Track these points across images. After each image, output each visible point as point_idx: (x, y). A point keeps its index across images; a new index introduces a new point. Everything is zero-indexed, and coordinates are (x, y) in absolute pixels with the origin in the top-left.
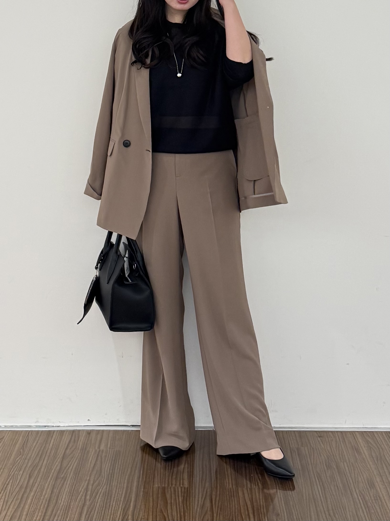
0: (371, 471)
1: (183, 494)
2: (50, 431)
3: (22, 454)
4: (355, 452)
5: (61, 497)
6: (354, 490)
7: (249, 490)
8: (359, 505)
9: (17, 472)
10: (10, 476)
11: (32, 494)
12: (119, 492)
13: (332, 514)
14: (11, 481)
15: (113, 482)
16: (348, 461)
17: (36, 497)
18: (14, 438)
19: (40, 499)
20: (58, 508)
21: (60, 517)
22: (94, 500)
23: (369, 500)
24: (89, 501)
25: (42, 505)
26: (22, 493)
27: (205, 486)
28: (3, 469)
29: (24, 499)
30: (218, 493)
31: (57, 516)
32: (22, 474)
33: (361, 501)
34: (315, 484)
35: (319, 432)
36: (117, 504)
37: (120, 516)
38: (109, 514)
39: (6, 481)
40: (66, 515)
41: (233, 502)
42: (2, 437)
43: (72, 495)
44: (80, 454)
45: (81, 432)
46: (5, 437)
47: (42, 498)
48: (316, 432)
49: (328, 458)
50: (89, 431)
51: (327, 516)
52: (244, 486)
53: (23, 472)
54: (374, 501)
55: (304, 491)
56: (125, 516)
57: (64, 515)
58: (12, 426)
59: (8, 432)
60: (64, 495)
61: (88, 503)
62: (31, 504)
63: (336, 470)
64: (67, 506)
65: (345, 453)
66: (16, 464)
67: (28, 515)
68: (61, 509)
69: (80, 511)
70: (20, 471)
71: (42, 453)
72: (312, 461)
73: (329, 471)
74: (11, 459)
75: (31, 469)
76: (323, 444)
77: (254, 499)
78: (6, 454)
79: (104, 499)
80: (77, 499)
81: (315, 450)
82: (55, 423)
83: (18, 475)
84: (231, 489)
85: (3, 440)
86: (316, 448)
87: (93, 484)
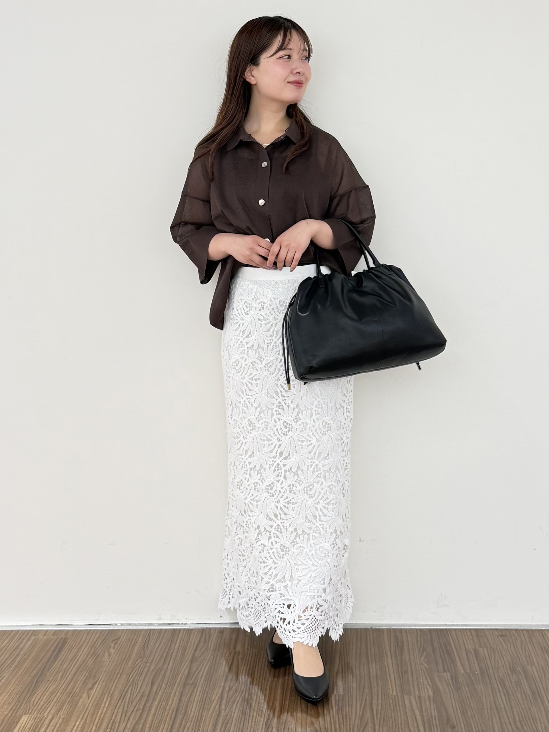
1: (337, 703)
2: (175, 630)
3: (142, 656)
5: (191, 706)
6: (545, 697)
7: (417, 698)
9: (138, 677)
10: (129, 681)
11: (156, 703)
12: (260, 701)
13: (520, 727)
14: (130, 688)
15: (252, 689)
16: (537, 665)
17: (160, 707)
18: (133, 638)
19: (166, 709)
20: (188, 719)
22: (231, 710)
24: (225, 712)
25: (169, 716)
26: (144, 702)
27: (363, 693)
28: (121, 674)
29: (147, 709)
30: (380, 702)
31: (187, 727)
32: (144, 680)
34: (497, 691)
35: (500, 630)
36: (259, 715)
37: (262, 728)
38: (250, 726)
39: (125, 689)
40: (197, 728)
41: (399, 712)
42: (117, 637)
43: (204, 705)
44: (212, 656)
45: (212, 631)
46: (121, 638)
47: (168, 707)
48: (497, 630)
49: (512, 661)
50: (222, 630)
51: (514, 728)
52: (411, 693)
53: (145, 677)
55: (484, 698)
56: (267, 728)
58: (130, 625)
59: (125, 631)
60: (194, 705)
61: (223, 714)
62: (155, 715)
63: (523, 675)
64: (198, 716)
65: (533, 655)
66: (137, 668)
67: (153, 727)
68: (192, 721)
69: (215, 723)
70: (140, 676)
71: (166, 656)
72: (493, 664)
73: (514, 676)
74: (130, 662)
75: (153, 674)
76: (505, 643)
77: (423, 709)
78: (124, 657)
79: (242, 709)
80: (210, 708)
81: (496, 651)
82: (181, 621)
83: (138, 681)
84: (395, 696)
85: (120, 641)
86: (497, 649)
87: (229, 691)
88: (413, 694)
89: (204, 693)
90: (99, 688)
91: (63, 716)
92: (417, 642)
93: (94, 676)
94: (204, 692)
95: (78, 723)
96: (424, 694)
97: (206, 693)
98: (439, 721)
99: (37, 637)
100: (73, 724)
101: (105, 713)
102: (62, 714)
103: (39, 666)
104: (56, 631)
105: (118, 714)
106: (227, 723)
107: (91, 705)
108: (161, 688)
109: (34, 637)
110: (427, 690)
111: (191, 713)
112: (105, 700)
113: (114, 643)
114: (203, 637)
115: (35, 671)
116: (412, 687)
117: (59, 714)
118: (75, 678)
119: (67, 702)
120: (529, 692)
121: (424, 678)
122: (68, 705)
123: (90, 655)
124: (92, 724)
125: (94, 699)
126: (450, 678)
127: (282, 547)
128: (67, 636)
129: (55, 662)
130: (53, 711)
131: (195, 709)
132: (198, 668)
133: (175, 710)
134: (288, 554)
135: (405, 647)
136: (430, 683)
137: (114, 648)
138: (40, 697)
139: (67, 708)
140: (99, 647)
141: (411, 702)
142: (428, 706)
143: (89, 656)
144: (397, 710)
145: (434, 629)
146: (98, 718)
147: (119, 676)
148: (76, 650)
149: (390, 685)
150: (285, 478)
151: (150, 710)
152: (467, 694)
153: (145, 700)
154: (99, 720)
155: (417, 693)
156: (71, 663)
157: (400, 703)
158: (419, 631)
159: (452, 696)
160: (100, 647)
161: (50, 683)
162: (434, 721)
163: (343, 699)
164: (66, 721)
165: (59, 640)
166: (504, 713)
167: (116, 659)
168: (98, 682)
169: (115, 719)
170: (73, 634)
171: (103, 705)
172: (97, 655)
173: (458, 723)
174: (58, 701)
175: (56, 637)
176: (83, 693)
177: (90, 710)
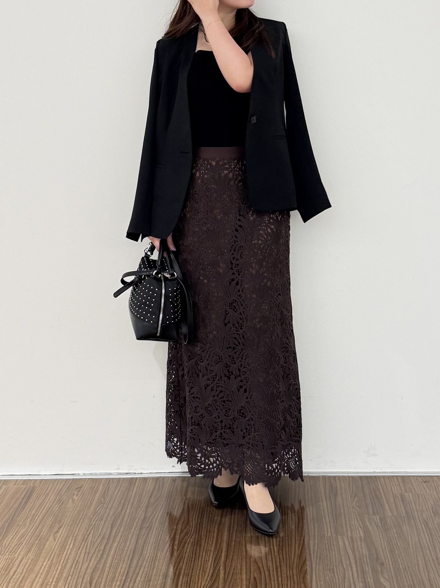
1: (278, 544)
2: (132, 479)
3: (103, 502)
5: (147, 548)
7: (349, 538)
9: (99, 521)
10: (91, 526)
11: (115, 545)
12: (209, 543)
14: (92, 531)
15: (201, 533)
17: (119, 548)
18: (94, 487)
19: (124, 550)
20: (144, 559)
21: (146, 569)
22: (183, 550)
24: (177, 552)
25: (127, 557)
26: (104, 544)
28: (83, 519)
29: (107, 550)
30: (317, 542)
31: (142, 568)
32: (104, 524)
34: (422, 531)
35: (424, 476)
36: (207, 555)
38: (199, 564)
39: (87, 532)
40: (152, 566)
41: (333, 551)
42: (80, 486)
43: (159, 546)
44: (166, 502)
45: (165, 479)
46: (83, 487)
47: (126, 548)
48: (420, 476)
49: (435, 504)
50: (174, 478)
51: (436, 565)
52: (344, 534)
53: (105, 521)
55: (410, 539)
56: (216, 567)
58: (91, 474)
59: (87, 480)
60: (150, 545)
61: (175, 554)
62: (114, 555)
64: (153, 557)
66: (97, 514)
67: (112, 567)
68: (147, 561)
70: (101, 520)
71: (124, 503)
72: (418, 507)
73: (437, 517)
74: (92, 509)
75: (113, 519)
76: (429, 489)
77: (355, 548)
78: (86, 503)
79: (192, 549)
80: (164, 549)
81: (421, 496)
82: (138, 470)
83: (99, 525)
84: (330, 537)
85: (82, 489)
86: (421, 494)
87: (181, 533)
88: (346, 534)
90: (64, 532)
91: (32, 557)
92: (349, 488)
93: (60, 521)
94: (158, 534)
95: (45, 563)
96: (356, 535)
97: (160, 536)
98: (369, 559)
99: (8, 486)
100: (41, 564)
101: (70, 554)
102: (30, 555)
103: (10, 512)
104: (25, 480)
105: (82, 555)
106: (179, 562)
107: (57, 546)
108: (120, 530)
109: (5, 487)
110: (359, 531)
111: (146, 553)
112: (69, 542)
113: (77, 491)
114: (157, 485)
115: (7, 517)
116: (345, 529)
117: (28, 555)
118: (42, 522)
119: (36, 544)
121: (356, 520)
122: (36, 547)
123: (56, 501)
124: (58, 564)
125: (59, 541)
126: (379, 520)
128: (35, 485)
129: (24, 508)
130: (22, 553)
131: (151, 550)
132: (153, 514)
133: (132, 551)
135: (339, 493)
136: (362, 525)
137: (77, 495)
138: (11, 540)
139: (35, 550)
141: (344, 543)
142: (359, 546)
143: (54, 503)
144: (332, 549)
145: (365, 477)
146: (63, 559)
147: (82, 521)
148: (44, 497)
149: (325, 528)
151: (109, 551)
152: (394, 535)
153: (105, 542)
155: (349, 534)
156: (39, 509)
157: (335, 543)
158: (351, 479)
159: (381, 536)
160: (65, 494)
161: (20, 528)
162: (365, 559)
163: (283, 540)
164: (35, 562)
165: (27, 489)
166: (428, 552)
167: (79, 505)
168: (63, 526)
169: (78, 560)
170: (40, 483)
171: (67, 547)
172: (62, 502)
173: (387, 561)
174: (27, 543)
175: (24, 486)
176: (50, 535)
177: (56, 551)
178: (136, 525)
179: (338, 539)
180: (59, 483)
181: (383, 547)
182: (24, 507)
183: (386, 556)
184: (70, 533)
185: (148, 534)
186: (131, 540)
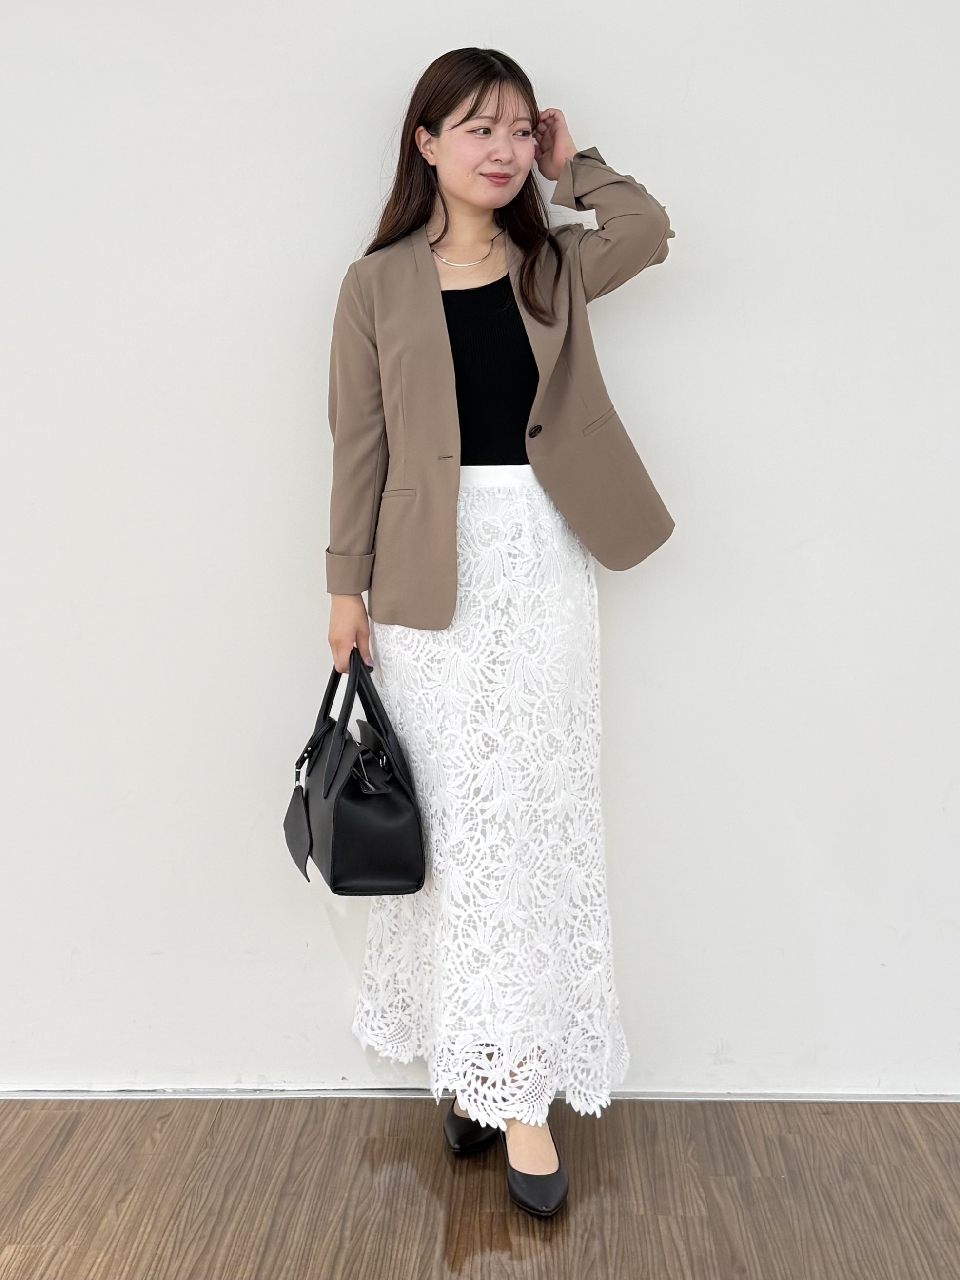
0: (936, 1183)
2: (264, 1101)
3: (209, 1144)
4: (902, 1144)
5: (293, 1231)
6: (900, 1219)
7: (680, 1219)
8: (913, 1250)
9: (202, 1181)
10: (186, 1190)
11: (233, 1226)
12: (411, 1224)
13: (857, 1270)
14: (189, 1201)
15: (397, 1204)
16: (886, 1164)
17: (240, 1232)
18: (194, 1114)
19: (250, 1236)
20: (287, 1253)
21: (291, 1273)
22: (360, 1240)
23: (933, 1240)
25: (254, 1249)
26: (212, 1224)
27: (589, 1210)
28: (172, 1177)
29: (217, 1236)
30: (617, 1226)
31: (284, 1271)
32: (211, 1187)
33: (917, 1243)
34: (818, 1208)
35: (823, 1103)
37: (413, 1272)
38: (393, 1264)
39: (179, 1201)
40: (303, 1269)
41: (649, 1246)
42: (167, 1113)
43: (315, 1229)
44: (329, 1147)
45: (328, 1103)
46: (173, 1115)
47: (253, 1234)
48: (817, 1103)
49: (844, 1156)
50: (345, 1102)
51: (847, 1273)
52: (670, 1212)
53: (214, 1181)
54: (945, 1243)
55: (796, 1222)
56: (424, 1270)
57: (300, 1269)
58: (188, 1091)
59: (179, 1103)
60: (298, 1229)
61: (347, 1245)
62: (231, 1246)
63: (862, 1180)
64: (304, 1250)
65: (880, 1148)
66: (199, 1167)
67: (226, 1269)
68: (293, 1257)
69: (333, 1260)
70: (205, 1182)
71: (250, 1146)
72: (811, 1162)
73: (848, 1183)
74: (188, 1157)
75: (228, 1178)
76: (833, 1129)
77: (691, 1239)
78: (178, 1146)
79: (379, 1238)
80: (325, 1236)
81: (816, 1139)
82: (276, 1085)
83: (202, 1189)
84: (642, 1216)
85: (171, 1119)
86: (818, 1137)
87: (357, 1207)
88: (673, 1213)
89: (316, 1207)
90: (135, 1201)
91: (75, 1247)
92: (680, 1122)
93: (128, 1179)
94: (314, 1207)
95: (99, 1260)
96: (692, 1214)
97: (318, 1210)
98: (718, 1260)
99: (30, 1112)
100: (91, 1262)
101: (146, 1242)
102: (72, 1243)
103: (34, 1161)
104: (62, 1101)
105: (168, 1245)
106: (355, 1262)
107: (122, 1228)
108: (241, 1200)
109: (24, 1113)
110: (698, 1206)
111: (292, 1242)
112: (145, 1221)
113: (160, 1123)
114: (313, 1114)
115: (28, 1170)
116: (670, 1200)
117: (67, 1244)
118: (94, 1183)
119: (82, 1224)
120: (873, 1211)
121: (692, 1185)
122: (83, 1229)
123: (120, 1143)
124: (124, 1261)
126: (736, 1187)
127: (476, 955)
128: (82, 1110)
129: (60, 1155)
130: (56, 1240)
131: (300, 1236)
132: (304, 1169)
133: (265, 1239)
134: (487, 966)
135: (660, 1132)
136: (703, 1195)
137: (161, 1131)
138: (36, 1215)
139: (81, 1233)
140: (135, 1129)
141: (669, 1229)
142: (699, 1234)
143: (118, 1146)
144: (646, 1241)
145: (710, 1102)
146: (133, 1251)
147: (169, 1179)
148: (96, 1135)
149: (633, 1198)
150: (483, 832)
151: (222, 1238)
152: (766, 1213)
153: (214, 1221)
154: (135, 1254)
155: (680, 1212)
156: (89, 1156)
157: (651, 1229)
158: (683, 1105)
159: (741, 1217)
160: (137, 1129)
161: (51, 1192)
162: (709, 1260)
164: (80, 1255)
165: (67, 1117)
166: (830, 1247)
167: (164, 1151)
168: (134, 1190)
169: (162, 1253)
170: (91, 1107)
171: (142, 1230)
172: (132, 1143)
173: (751, 1263)
174: (65, 1222)
175: (62, 1112)
176: (108, 1208)
177: (120, 1237)
178: (273, 1190)
179: (657, 1220)
180: (127, 1107)
181: (745, 1238)
182: (59, 1153)
183: (749, 1255)
184: (147, 1203)
185: (295, 1207)
186: (263, 1217)
